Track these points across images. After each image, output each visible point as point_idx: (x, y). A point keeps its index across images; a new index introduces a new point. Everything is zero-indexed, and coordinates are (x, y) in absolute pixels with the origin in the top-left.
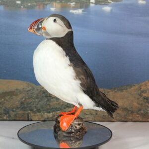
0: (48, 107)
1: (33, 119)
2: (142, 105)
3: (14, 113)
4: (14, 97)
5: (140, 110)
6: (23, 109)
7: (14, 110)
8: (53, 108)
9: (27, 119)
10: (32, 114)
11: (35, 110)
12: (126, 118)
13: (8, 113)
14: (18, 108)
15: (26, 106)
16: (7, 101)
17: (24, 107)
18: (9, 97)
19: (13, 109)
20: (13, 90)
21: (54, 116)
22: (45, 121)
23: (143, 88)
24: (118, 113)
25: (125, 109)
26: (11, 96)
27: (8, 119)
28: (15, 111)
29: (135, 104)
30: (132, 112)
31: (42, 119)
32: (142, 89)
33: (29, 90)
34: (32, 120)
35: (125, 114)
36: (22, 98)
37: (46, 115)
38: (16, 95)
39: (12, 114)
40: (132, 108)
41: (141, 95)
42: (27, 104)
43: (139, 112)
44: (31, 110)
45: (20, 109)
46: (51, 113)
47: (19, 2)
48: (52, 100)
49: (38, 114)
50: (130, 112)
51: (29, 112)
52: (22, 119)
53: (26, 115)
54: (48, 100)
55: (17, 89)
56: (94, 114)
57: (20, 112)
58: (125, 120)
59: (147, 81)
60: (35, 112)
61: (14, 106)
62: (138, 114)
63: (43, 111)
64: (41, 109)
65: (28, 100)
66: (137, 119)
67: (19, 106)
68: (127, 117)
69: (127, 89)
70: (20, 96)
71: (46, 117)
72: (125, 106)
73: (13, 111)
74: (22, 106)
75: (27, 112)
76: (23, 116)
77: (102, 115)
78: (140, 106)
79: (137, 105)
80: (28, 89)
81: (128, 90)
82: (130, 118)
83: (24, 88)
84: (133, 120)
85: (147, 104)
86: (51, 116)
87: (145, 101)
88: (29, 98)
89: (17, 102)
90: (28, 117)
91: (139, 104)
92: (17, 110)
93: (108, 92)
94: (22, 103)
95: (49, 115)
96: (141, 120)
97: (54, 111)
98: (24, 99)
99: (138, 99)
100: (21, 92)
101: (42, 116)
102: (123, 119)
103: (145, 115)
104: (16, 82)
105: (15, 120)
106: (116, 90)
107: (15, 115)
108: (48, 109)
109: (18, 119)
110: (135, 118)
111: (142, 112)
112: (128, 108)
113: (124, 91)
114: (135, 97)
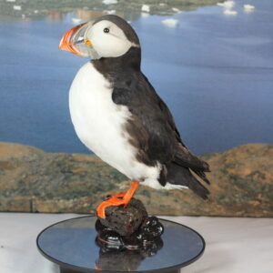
0: (66, 190)
1: (39, 210)
2: (226, 188)
3: (6, 200)
4: (7, 171)
5: (223, 197)
6: (23, 192)
7: (8, 193)
8: (74, 192)
9: (29, 210)
10: (38, 202)
11: (43, 194)
12: (198, 210)
14: (14, 191)
15: (27, 187)
17: (24, 189)
19: (5, 191)
20: (5, 159)
21: (75, 206)
22: (60, 213)
23: (229, 160)
24: (186, 203)
26: (2, 170)
28: (9, 196)
31: (55, 211)
32: (227, 162)
33: (34, 161)
34: (37, 212)
35: (198, 203)
36: (21, 175)
37: (62, 203)
38: (11, 168)
41: (225, 172)
42: (30, 185)
43: (222, 201)
44: (37, 194)
45: (17, 192)
46: (71, 201)
47: (17, 8)
48: (73, 178)
49: (48, 201)
51: (33, 197)
52: (19, 209)
53: (28, 204)
54: (66, 178)
55: (12, 159)
57: (18, 198)
59: (236, 149)
60: (43, 199)
61: (7, 187)
62: (219, 203)
63: (58, 195)
64: (54, 194)
65: (31, 178)
66: (217, 212)
67: (15, 187)
68: (201, 209)
70: (18, 170)
71: (62, 206)
73: (6, 196)
74: (22, 188)
75: (29, 198)
76: (22, 204)
77: (159, 204)
78: (223, 190)
79: (219, 189)
80: (31, 159)
82: (207, 210)
83: (24, 157)
84: (212, 214)
85: (235, 187)
86: (71, 205)
87: (233, 181)
88: (33, 174)
89: (13, 181)
90: (31, 207)
91: (221, 187)
92: (13, 195)
94: (21, 182)
95: (67, 202)
96: (224, 213)
97: (75, 197)
98: (24, 176)
99: (220, 178)
100: (18, 164)
101: (55, 205)
102: (194, 212)
103: (231, 205)
104: (12, 145)
105: (8, 211)
107: (9, 203)
108: (65, 194)
109: (14, 209)
110: (214, 211)
111: (227, 200)
114: (215, 175)
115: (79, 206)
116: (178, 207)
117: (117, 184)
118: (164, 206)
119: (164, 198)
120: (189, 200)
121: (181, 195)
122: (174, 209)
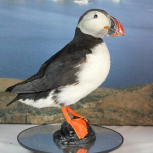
1: (32, 123)
3: (10, 116)
5: (151, 113)
6: (21, 110)
7: (11, 112)
8: (54, 110)
9: (25, 122)
10: (31, 117)
11: (34, 112)
12: (135, 122)
13: (4, 115)
14: (15, 110)
15: (24, 107)
16: (3, 102)
18: (5, 97)
19: (9, 110)
21: (55, 119)
24: (127, 117)
25: (135, 112)
26: (7, 96)
27: (3, 121)
28: (12, 113)
29: (146, 106)
30: (143, 115)
31: (42, 122)
34: (30, 124)
35: (135, 117)
39: (8, 116)
40: (142, 110)
43: (151, 115)
44: (30, 112)
45: (17, 111)
46: (53, 116)
49: (37, 116)
50: (140, 115)
51: (28, 114)
52: (19, 122)
53: (24, 118)
56: (100, 117)
57: (17, 114)
58: (135, 124)
60: (34, 115)
62: (149, 117)
63: (43, 113)
64: (41, 111)
67: (16, 108)
68: (137, 121)
69: (137, 89)
71: (46, 120)
72: (135, 108)
73: (10, 113)
74: (20, 108)
75: (25, 115)
76: (20, 118)
77: (109, 118)
78: (151, 108)
79: (149, 108)
81: (139, 90)
82: (141, 122)
84: (144, 124)
86: (52, 119)
90: (26, 121)
91: (150, 106)
92: (14, 112)
93: (116, 93)
95: (49, 117)
97: (55, 113)
99: (149, 100)
101: (42, 119)
102: (132, 123)
105: (11, 123)
106: (125, 91)
107: (12, 118)
108: (48, 112)
109: (15, 122)
110: (146, 122)
112: (138, 110)
113: (134, 91)
114: (146, 98)
115: (58, 120)
116: (122, 120)
117: (82, 105)
118: (113, 119)
119: (113, 114)
120: (129, 115)
121: (124, 112)
122: (119, 121)
